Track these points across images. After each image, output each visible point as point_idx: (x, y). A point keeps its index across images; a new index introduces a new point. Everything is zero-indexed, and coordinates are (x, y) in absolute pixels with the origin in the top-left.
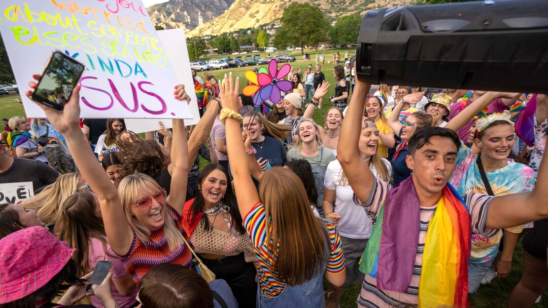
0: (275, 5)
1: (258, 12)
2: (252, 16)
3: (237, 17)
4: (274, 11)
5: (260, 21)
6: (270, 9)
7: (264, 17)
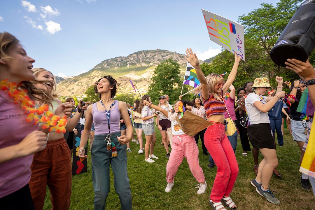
0: (84, 87)
1: (73, 89)
2: (69, 90)
3: (60, 90)
4: (83, 89)
5: (74, 93)
6: (80, 88)
7: (77, 92)
